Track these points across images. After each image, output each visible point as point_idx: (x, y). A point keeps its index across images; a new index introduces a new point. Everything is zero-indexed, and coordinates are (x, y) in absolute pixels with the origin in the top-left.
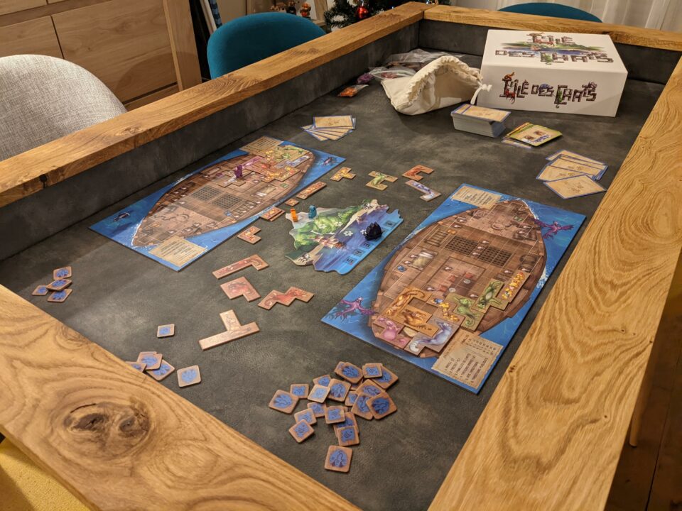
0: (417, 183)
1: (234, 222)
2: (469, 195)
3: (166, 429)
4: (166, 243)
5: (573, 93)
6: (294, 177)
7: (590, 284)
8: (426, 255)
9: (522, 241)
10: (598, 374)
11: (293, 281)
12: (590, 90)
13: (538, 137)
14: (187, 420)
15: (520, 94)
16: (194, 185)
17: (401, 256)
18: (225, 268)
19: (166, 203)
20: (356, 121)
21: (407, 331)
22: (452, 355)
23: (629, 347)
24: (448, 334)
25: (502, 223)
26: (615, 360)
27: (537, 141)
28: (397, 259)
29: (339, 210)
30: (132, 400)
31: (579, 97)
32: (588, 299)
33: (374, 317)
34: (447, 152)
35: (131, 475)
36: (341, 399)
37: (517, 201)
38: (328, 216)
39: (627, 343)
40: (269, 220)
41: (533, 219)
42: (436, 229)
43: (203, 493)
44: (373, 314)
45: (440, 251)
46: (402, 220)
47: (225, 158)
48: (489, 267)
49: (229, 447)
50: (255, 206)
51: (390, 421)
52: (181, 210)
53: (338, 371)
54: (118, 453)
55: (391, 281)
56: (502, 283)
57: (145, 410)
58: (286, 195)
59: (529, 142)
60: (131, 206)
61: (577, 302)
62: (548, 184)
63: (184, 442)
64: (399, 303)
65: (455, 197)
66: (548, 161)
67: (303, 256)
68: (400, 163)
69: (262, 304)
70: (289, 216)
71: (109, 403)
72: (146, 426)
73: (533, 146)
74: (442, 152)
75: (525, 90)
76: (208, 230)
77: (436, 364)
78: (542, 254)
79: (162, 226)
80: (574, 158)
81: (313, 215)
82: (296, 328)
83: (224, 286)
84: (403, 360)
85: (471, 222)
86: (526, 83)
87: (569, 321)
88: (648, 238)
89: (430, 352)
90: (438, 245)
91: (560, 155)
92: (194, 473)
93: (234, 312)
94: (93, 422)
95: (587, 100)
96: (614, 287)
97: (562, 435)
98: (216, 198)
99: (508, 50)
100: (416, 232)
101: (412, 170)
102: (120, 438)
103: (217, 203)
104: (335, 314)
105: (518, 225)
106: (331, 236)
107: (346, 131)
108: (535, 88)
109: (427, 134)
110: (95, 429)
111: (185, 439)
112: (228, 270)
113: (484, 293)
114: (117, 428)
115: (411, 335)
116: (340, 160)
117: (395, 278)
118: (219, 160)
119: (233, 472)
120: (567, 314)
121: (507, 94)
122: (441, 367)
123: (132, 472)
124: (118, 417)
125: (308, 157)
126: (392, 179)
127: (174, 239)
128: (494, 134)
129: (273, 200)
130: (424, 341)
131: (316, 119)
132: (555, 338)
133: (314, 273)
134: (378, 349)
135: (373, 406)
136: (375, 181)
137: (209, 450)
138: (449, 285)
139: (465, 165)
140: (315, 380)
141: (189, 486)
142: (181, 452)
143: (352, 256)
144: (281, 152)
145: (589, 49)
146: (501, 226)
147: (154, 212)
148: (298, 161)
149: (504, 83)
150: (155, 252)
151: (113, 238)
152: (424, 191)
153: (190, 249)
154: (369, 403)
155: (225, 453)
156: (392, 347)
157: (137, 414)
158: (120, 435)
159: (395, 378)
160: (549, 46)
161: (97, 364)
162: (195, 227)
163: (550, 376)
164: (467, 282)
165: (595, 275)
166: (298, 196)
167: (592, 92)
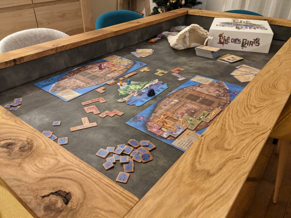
0: (177, 74)
1: (95, 85)
2: (199, 79)
3: (39, 150)
4: (64, 91)
5: (249, 42)
6: (124, 70)
7: (245, 106)
8: (176, 100)
9: (220, 97)
10: (243, 140)
11: (116, 108)
12: (257, 41)
13: (232, 59)
14: (50, 147)
15: (226, 43)
16: (80, 71)
17: (165, 100)
18: (87, 102)
19: (68, 77)
20: (154, 51)
21: (163, 129)
22: (181, 139)
23: (259, 130)
24: (181, 131)
25: (212, 90)
26: (252, 135)
27: (232, 60)
28: (163, 102)
29: (141, 82)
30: (28, 138)
31: (252, 44)
32: (242, 111)
33: (149, 123)
34: (192, 63)
35: (19, 166)
36: (128, 154)
37: (220, 82)
38: (135, 84)
39: (258, 129)
40: (110, 85)
41: (226, 89)
42: (182, 91)
43: (49, 175)
44: (149, 122)
45: (183, 99)
46: (168, 87)
47: (95, 62)
48: (204, 106)
49: (65, 158)
50: (105, 79)
51: (149, 164)
52: (73, 80)
53: (129, 142)
54: (16, 157)
55: (159, 110)
56: (209, 112)
57: (32, 142)
58: (119, 76)
59: (228, 61)
60: (52, 77)
61: (237, 112)
62: (235, 77)
63: (46, 155)
64: (161, 118)
65: (193, 80)
66: (236, 68)
67: (122, 99)
68: (170, 67)
69: (101, 115)
70: (119, 84)
71: (17, 139)
72: (30, 148)
73: (230, 63)
74: (190, 63)
75: (228, 41)
76: (83, 87)
77: (174, 142)
78: (228, 102)
79: (64, 85)
80: (248, 68)
81: (129, 84)
82: (114, 125)
83: (85, 108)
84: (159, 140)
85: (198, 89)
86: (229, 38)
87: (232, 119)
88: (274, 90)
89: (172, 137)
90: (182, 97)
91: (242, 66)
92: (47, 167)
93: (88, 118)
94: (9, 146)
95: (256, 46)
96: (255, 107)
97: (222, 163)
98: (89, 76)
99: (222, 25)
100: (173, 92)
101: (175, 69)
102: (18, 152)
103: (88, 78)
104: (132, 121)
105: (219, 91)
106: (136, 92)
107: (149, 54)
108: (233, 40)
109: (184, 57)
110: (8, 148)
111: (47, 154)
112: (88, 102)
113: (200, 116)
114: (18, 148)
115: (164, 131)
116: (145, 64)
117: (161, 108)
118: (93, 63)
119: (65, 167)
120: (232, 116)
121: (220, 42)
122: (176, 143)
123: (20, 165)
124: (20, 144)
125: (131, 63)
126: (166, 72)
127: (68, 90)
128: (213, 57)
129: (113, 77)
130: (170, 133)
131: (137, 49)
132: (225, 125)
133: (126, 105)
134: (149, 135)
135: (142, 157)
136: (159, 73)
137: (56, 159)
138: (185, 112)
139: (199, 68)
140: (118, 146)
141: (43, 172)
142: (43, 159)
143: (144, 100)
144: (120, 61)
145: (258, 25)
146: (211, 91)
147: (62, 80)
148: (127, 64)
149: (219, 37)
150: (59, 94)
151: (42, 89)
152: (179, 77)
153: (73, 94)
154: (140, 155)
155: (63, 161)
156: (155, 134)
157: (28, 144)
158: (18, 151)
159: (154, 146)
160: (240, 24)
161: (16, 125)
162: (77, 86)
163: (220, 139)
164: (193, 111)
165: (247, 103)
166: (124, 77)
167: (258, 42)
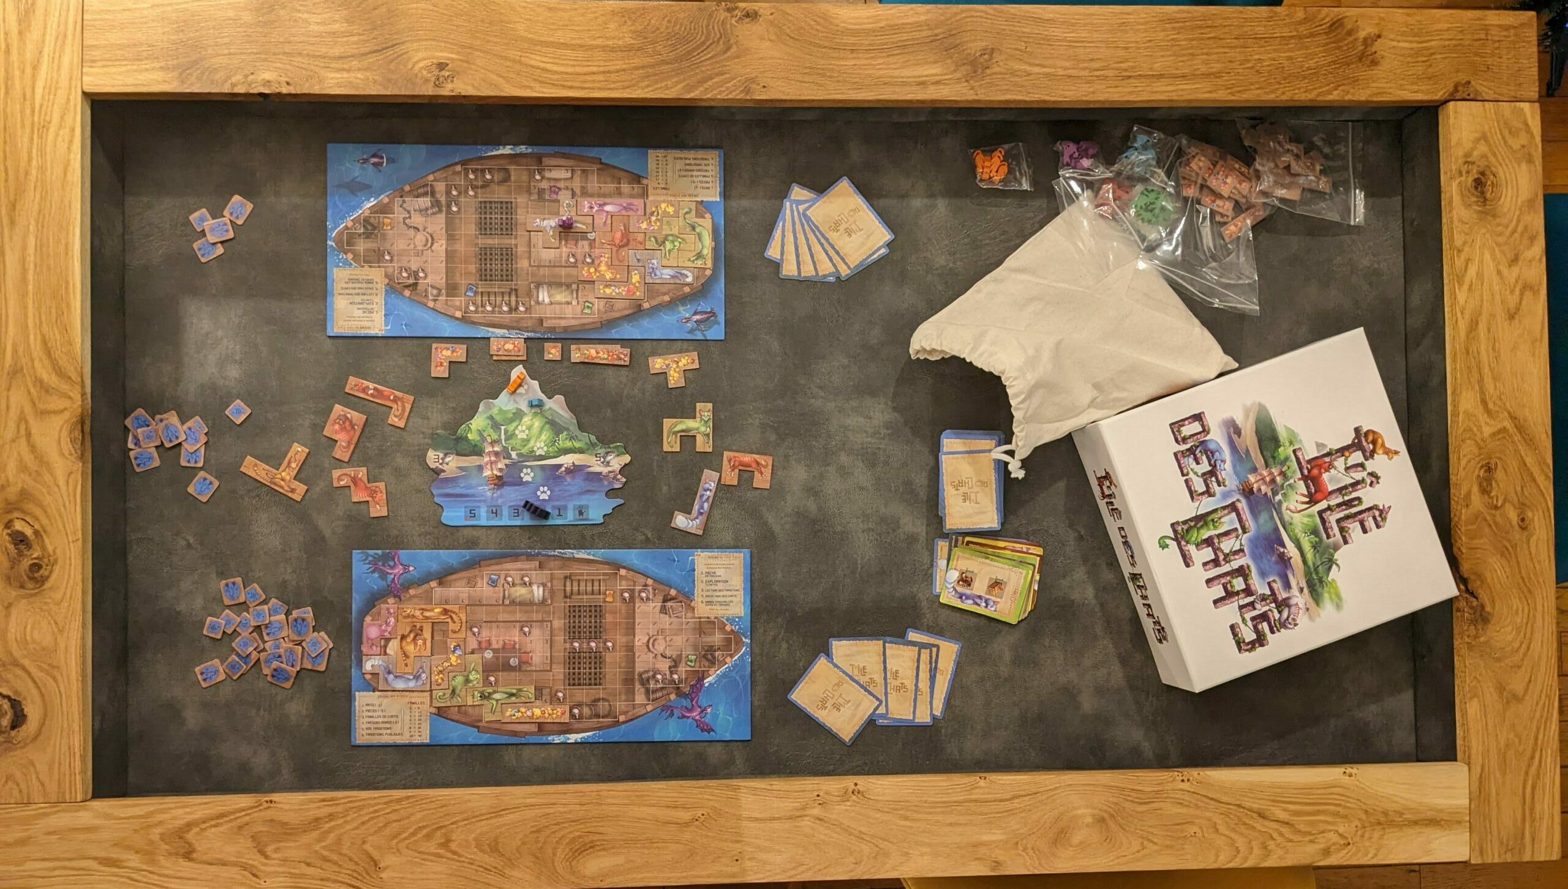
0: (713, 485)
1: (459, 314)
2: (720, 572)
3: (50, 596)
4: (364, 272)
6: (618, 304)
8: (541, 590)
11: (396, 477)
13: (980, 591)
16: (506, 179)
18: (367, 384)
19: (441, 186)
21: (392, 644)
22: (386, 701)
24: (413, 685)
25: (666, 648)
28: (509, 566)
30: (55, 550)
33: (391, 600)
35: (6, 608)
39: (365, 876)
42: (604, 574)
45: (558, 604)
48: (557, 673)
50: (510, 311)
52: (438, 223)
54: (14, 583)
55: (463, 583)
56: (533, 699)
57: (54, 568)
58: (566, 329)
62: (821, 662)
64: (427, 614)
67: (446, 454)
69: (337, 473)
70: (517, 372)
71: (41, 537)
72: (43, 581)
76: (421, 298)
77: (365, 694)
78: (622, 718)
79: (391, 233)
83: (337, 410)
85: (648, 608)
89: (374, 681)
90: (567, 596)
92: (35, 645)
93: (308, 455)
94: (21, 542)
97: (227, 859)
98: (495, 241)
101: (748, 458)
102: (24, 573)
103: (483, 254)
105: (672, 669)
106: (509, 457)
107: (826, 270)
110: (17, 548)
111: (52, 617)
112: (366, 390)
114: (29, 563)
115: (388, 651)
122: (362, 699)
123: (9, 606)
124: (36, 555)
125: (692, 278)
127: (377, 275)
129: (541, 321)
130: (387, 668)
131: (845, 185)
133: (424, 489)
134: (350, 630)
138: (495, 646)
140: (273, 600)
141: (25, 651)
142: (42, 623)
144: (678, 225)
146: (658, 649)
147: (410, 193)
148: (668, 275)
150: (340, 276)
152: (697, 505)
153: (372, 311)
157: (47, 566)
158: (26, 570)
159: (323, 668)
162: (417, 276)
164: (514, 662)
166: (574, 346)
